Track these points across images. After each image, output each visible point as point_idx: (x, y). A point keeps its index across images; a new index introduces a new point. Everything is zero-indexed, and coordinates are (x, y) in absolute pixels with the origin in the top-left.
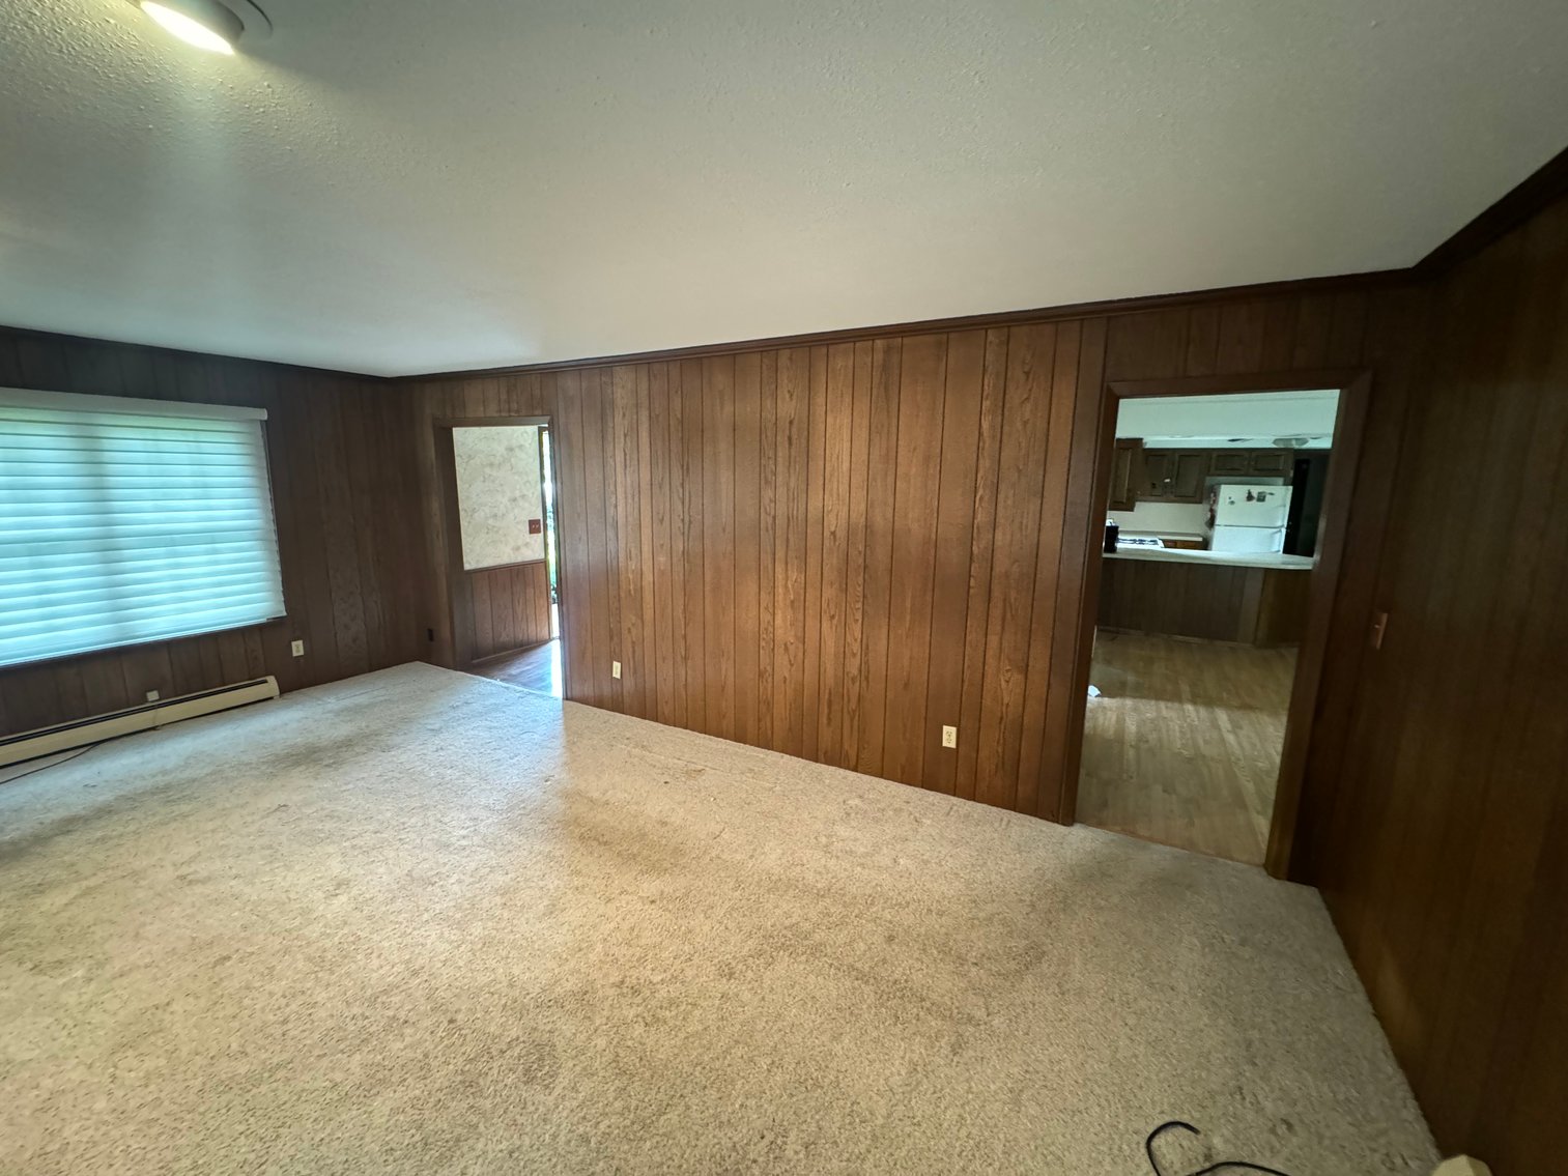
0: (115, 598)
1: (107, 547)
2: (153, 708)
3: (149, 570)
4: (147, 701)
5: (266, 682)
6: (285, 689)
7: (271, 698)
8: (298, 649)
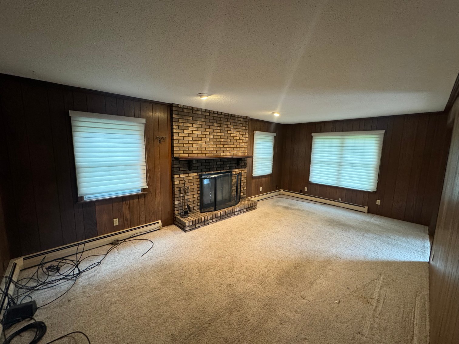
0: (339, 176)
1: (340, 165)
2: (338, 202)
3: (347, 171)
4: (338, 200)
5: (365, 207)
6: (369, 212)
7: (365, 212)
8: (378, 202)
